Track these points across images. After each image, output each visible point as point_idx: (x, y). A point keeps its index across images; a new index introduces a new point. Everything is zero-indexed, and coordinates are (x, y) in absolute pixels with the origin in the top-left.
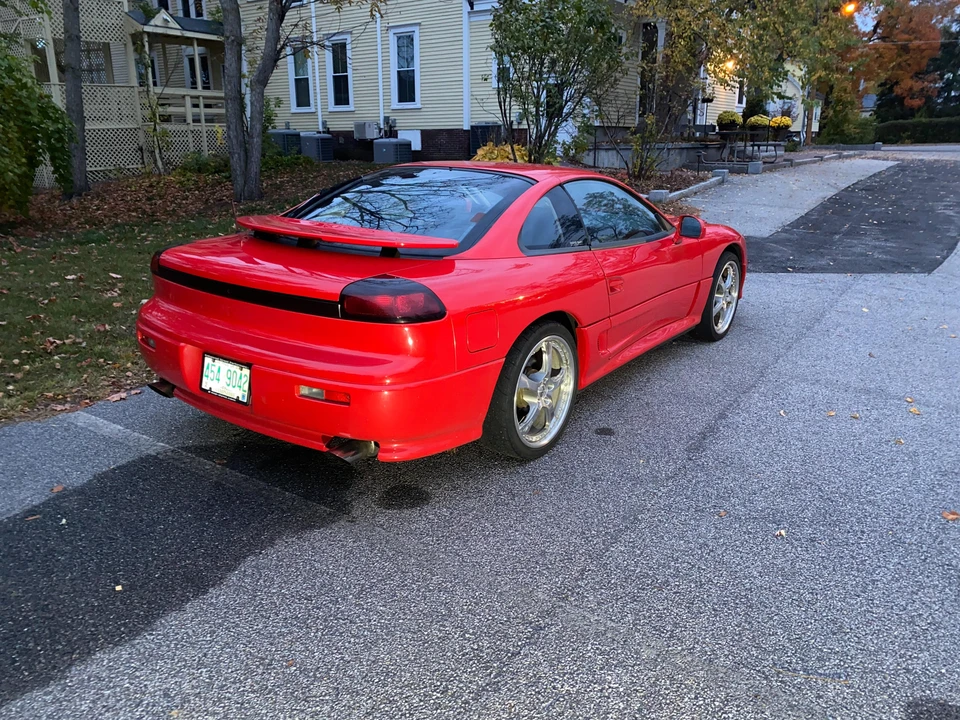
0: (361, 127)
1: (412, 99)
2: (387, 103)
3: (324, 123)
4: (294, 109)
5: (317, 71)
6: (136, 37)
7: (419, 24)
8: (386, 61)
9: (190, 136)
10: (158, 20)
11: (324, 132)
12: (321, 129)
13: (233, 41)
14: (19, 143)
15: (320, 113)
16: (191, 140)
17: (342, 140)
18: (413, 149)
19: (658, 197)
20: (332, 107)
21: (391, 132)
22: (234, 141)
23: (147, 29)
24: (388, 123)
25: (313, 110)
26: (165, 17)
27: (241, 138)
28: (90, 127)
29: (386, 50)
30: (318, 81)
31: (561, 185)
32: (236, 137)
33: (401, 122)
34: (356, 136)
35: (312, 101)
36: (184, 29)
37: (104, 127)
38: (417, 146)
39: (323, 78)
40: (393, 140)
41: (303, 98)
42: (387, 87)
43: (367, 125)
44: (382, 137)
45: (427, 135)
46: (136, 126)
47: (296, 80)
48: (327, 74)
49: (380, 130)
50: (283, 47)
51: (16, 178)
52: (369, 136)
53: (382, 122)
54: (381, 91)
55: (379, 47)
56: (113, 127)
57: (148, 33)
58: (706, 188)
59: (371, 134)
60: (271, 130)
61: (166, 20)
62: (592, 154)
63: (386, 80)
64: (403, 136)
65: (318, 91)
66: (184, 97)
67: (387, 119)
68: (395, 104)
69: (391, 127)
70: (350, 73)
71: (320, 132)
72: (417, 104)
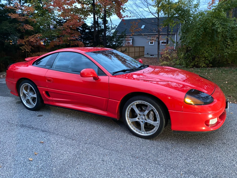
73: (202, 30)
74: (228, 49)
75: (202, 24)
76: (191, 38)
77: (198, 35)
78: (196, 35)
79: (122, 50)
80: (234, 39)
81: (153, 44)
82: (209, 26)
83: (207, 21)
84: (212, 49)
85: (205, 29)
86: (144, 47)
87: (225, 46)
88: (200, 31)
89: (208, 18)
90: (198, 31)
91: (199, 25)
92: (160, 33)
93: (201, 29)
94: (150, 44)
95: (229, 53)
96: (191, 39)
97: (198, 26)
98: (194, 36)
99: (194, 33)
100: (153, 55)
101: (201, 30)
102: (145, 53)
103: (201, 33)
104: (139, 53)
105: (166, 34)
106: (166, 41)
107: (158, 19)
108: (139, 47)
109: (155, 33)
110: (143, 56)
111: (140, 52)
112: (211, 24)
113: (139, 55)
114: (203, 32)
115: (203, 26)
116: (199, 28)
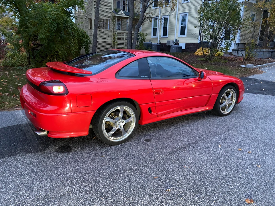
0: (169, 42)
1: (184, 34)
2: (177, 35)
3: (159, 41)
4: (152, 37)
5: (159, 26)
6: (114, 18)
7: (189, 12)
8: (178, 23)
9: (124, 43)
10: (120, 13)
11: (159, 43)
12: (158, 42)
13: (131, 18)
14: (77, 44)
15: (158, 38)
16: (124, 45)
17: (163, 46)
18: (182, 48)
19: (249, 67)
20: (162, 36)
21: (177, 44)
22: (129, 45)
23: (116, 15)
24: (176, 41)
25: (157, 37)
26: (122, 12)
27: (131, 44)
28: (99, 40)
29: (178, 20)
30: (159, 29)
31: (146, 57)
32: (129, 44)
33: (180, 40)
34: (167, 45)
35: (157, 35)
36: (126, 15)
37: (103, 40)
38: (184, 47)
39: (160, 28)
40: (177, 46)
41: (155, 34)
42: (177, 31)
43: (170, 42)
44: (174, 45)
45: (187, 45)
46: (111, 40)
47: (154, 28)
48: (162, 27)
49: (174, 43)
50: (144, 19)
51: (74, 52)
52: (170, 45)
53: (175, 41)
54: (176, 32)
55: (177, 19)
56: (106, 40)
57: (117, 17)
58: (272, 65)
59: (171, 44)
60: (144, 42)
61: (122, 13)
62: (237, 52)
63: (177, 28)
64: (180, 45)
65: (159, 32)
66: (124, 33)
67: (176, 40)
68: (179, 35)
69: (177, 42)
70: (168, 27)
71: (158, 43)
72: (185, 36)
73: (56, 26)
75: (54, 18)
76: (44, 34)
77: (52, 30)
78: (50, 31)
82: (61, 22)
83: (58, 16)
85: (58, 24)
89: (58, 13)
93: (54, 25)
95: (75, 50)
98: (48, 31)
99: (46, 28)
112: (62, 20)
114: (57, 27)
115: (55, 21)
116: (51, 23)
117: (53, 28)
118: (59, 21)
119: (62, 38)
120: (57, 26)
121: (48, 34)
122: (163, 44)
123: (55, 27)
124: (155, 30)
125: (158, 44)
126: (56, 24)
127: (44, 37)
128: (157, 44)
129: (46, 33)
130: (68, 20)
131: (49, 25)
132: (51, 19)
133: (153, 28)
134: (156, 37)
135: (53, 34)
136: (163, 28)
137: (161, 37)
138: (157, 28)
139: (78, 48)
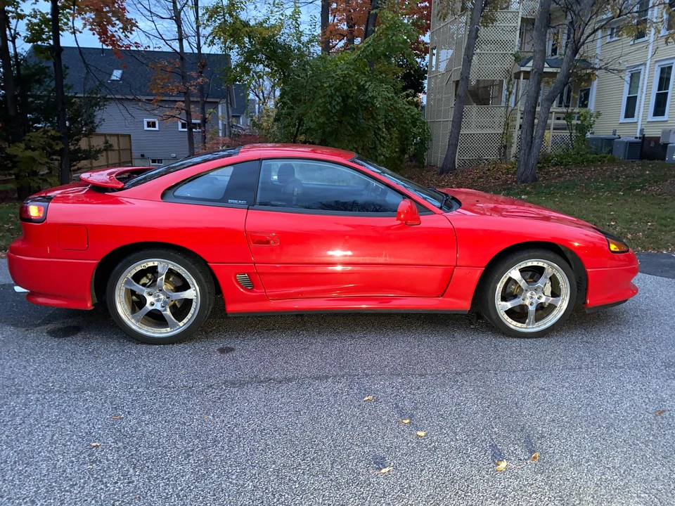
0: (667, 133)
3: (642, 130)
4: (622, 119)
5: (645, 90)
11: (640, 138)
12: (638, 135)
15: (640, 123)
17: (652, 144)
20: (651, 118)
23: (523, 69)
28: (465, 132)
30: (643, 98)
34: (661, 141)
35: (636, 114)
39: (648, 95)
41: (630, 112)
43: (672, 133)
47: (628, 97)
48: (653, 92)
51: (384, 160)
52: (669, 141)
57: (525, 72)
60: (588, 135)
65: (643, 105)
70: (670, 90)
71: (636, 138)
73: (339, 101)
74: (384, 147)
75: (338, 85)
76: (314, 120)
77: (331, 111)
78: (326, 113)
79: (92, 144)
80: (391, 125)
81: (157, 129)
82: (351, 92)
83: (347, 79)
84: (356, 146)
85: (345, 98)
86: (130, 136)
87: (378, 138)
88: (334, 103)
89: (348, 73)
90: (330, 104)
91: (330, 86)
92: (192, 99)
93: (337, 99)
94: (146, 128)
95: (387, 155)
96: (316, 121)
97: (328, 89)
98: (322, 113)
99: (321, 107)
100: (158, 160)
101: (335, 100)
102: (136, 153)
103: (338, 108)
104: (119, 153)
105: (198, 102)
106: (199, 121)
107: (182, 59)
108: (118, 135)
109: (172, 96)
110: (131, 162)
111: (121, 152)
112: (356, 88)
113: (120, 160)
114: (342, 104)
115: (339, 91)
116: (331, 96)
117: (334, 106)
118: (349, 90)
119: (358, 128)
120: (343, 101)
121: (322, 120)
122: (651, 139)
123: (338, 103)
124: (631, 102)
125: (638, 139)
126: (342, 97)
127: (313, 125)
128: (633, 139)
129: (318, 118)
130: (366, 87)
131: (326, 100)
132: (332, 86)
133: (625, 95)
134: (634, 120)
135: (332, 120)
136: (657, 94)
137: (648, 120)
138: (639, 95)
139: (397, 150)
